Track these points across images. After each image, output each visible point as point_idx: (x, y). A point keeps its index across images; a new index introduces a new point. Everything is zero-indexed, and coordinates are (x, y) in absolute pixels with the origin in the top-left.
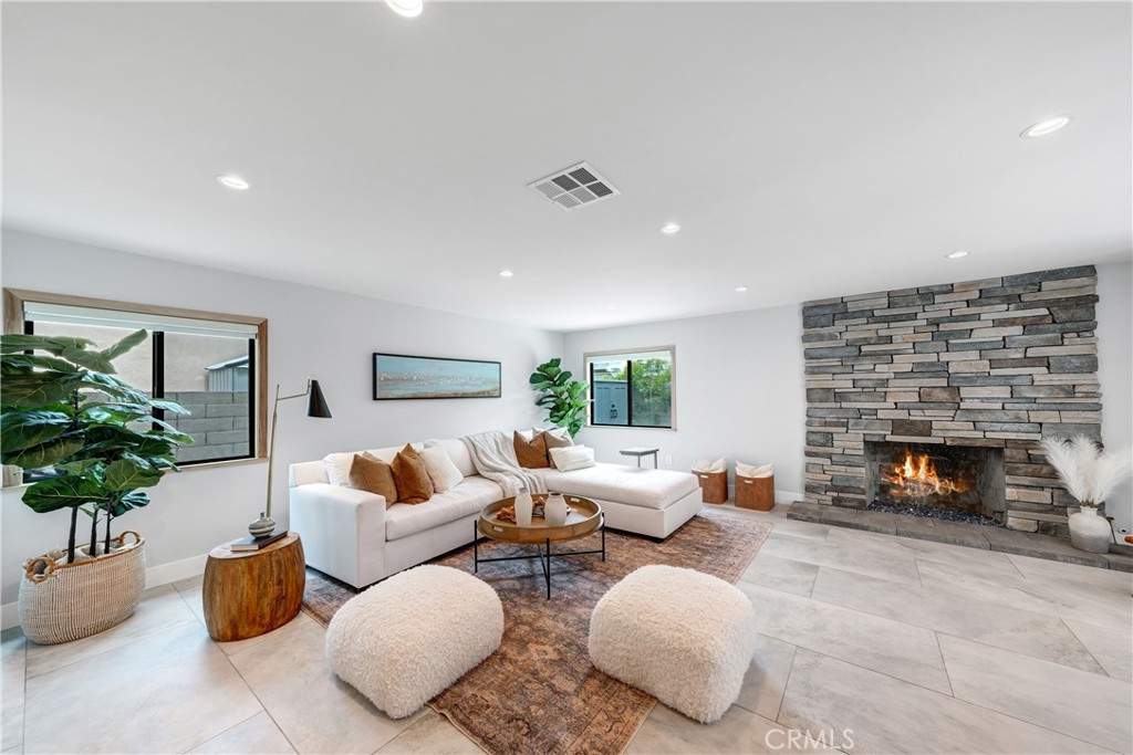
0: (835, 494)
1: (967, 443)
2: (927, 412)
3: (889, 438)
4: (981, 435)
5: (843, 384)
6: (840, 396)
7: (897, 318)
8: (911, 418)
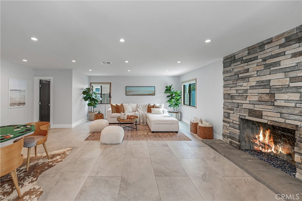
2: (261, 106)
3: (247, 118)
8: (255, 109)
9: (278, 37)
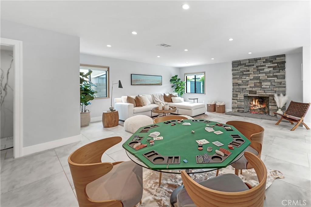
0: (238, 109)
1: (263, 96)
2: (256, 89)
3: (249, 95)
4: (265, 94)
5: (240, 82)
6: (239, 85)
7: (250, 66)
8: (253, 90)
9: (263, 58)
